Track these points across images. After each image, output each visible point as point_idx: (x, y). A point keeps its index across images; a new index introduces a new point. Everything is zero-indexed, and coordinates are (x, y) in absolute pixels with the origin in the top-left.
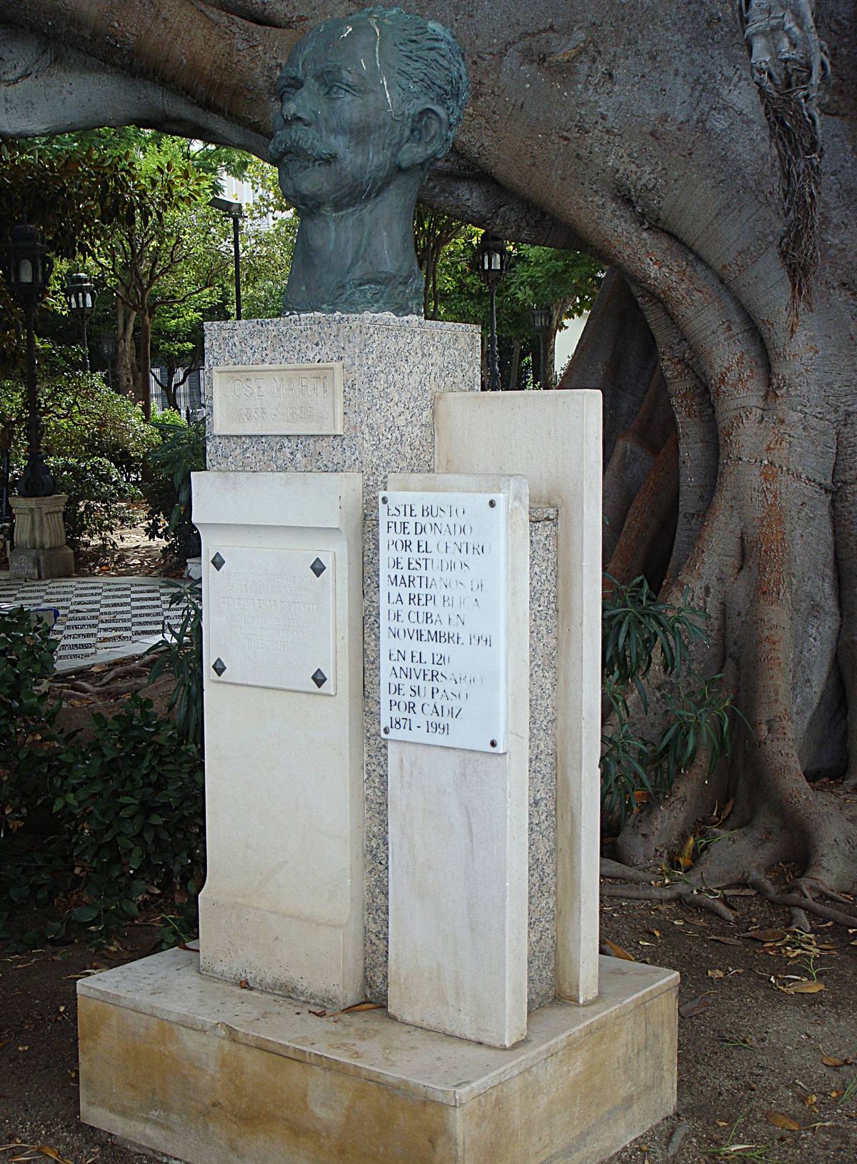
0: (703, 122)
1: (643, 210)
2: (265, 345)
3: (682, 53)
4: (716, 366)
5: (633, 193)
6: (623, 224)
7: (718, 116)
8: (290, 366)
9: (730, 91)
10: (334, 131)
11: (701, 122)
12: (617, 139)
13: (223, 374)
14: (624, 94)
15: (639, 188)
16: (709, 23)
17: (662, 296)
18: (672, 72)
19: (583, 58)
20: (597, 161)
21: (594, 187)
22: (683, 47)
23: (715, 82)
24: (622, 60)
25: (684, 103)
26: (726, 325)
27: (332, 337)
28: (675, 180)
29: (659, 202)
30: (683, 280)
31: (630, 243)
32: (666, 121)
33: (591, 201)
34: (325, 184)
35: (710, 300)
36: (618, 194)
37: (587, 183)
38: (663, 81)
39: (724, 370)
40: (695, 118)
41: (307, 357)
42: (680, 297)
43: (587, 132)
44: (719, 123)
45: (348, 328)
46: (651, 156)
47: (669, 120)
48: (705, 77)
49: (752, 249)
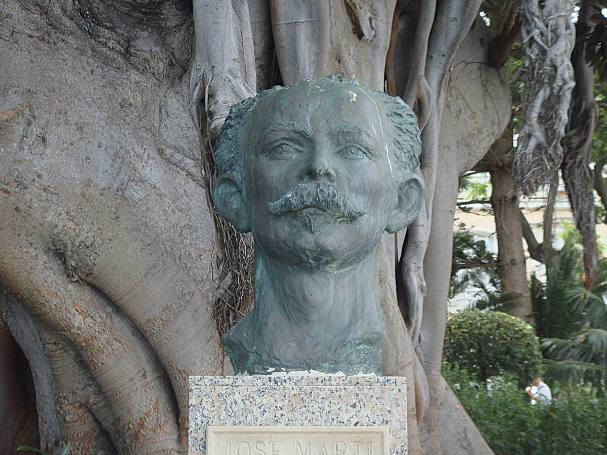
0: (123, 191)
1: (77, 264)
2: (280, 405)
3: (103, 128)
4: (134, 411)
5: (69, 248)
6: (52, 275)
7: (136, 187)
8: (315, 429)
9: (143, 166)
10: (356, 190)
11: (121, 190)
12: (54, 198)
13: (223, 436)
14: (54, 157)
15: (77, 244)
16: (122, 106)
17: (83, 344)
18: (96, 144)
19: (20, 119)
20: (36, 216)
21: (30, 239)
22: (103, 123)
23: (130, 157)
24: (54, 128)
25: (106, 172)
26: (141, 373)
27: (374, 399)
28: (110, 240)
29: (95, 259)
30: (104, 331)
31: (58, 293)
32: (89, 186)
33: (26, 252)
34: (344, 242)
35: (128, 350)
36: (52, 248)
37: (23, 235)
38: (89, 150)
39: (143, 415)
40: (115, 186)
41: (339, 420)
42: (102, 347)
43: (26, 188)
44: (137, 193)
45: (396, 391)
46: (87, 216)
47: (92, 185)
48: (123, 152)
49: (174, 306)
